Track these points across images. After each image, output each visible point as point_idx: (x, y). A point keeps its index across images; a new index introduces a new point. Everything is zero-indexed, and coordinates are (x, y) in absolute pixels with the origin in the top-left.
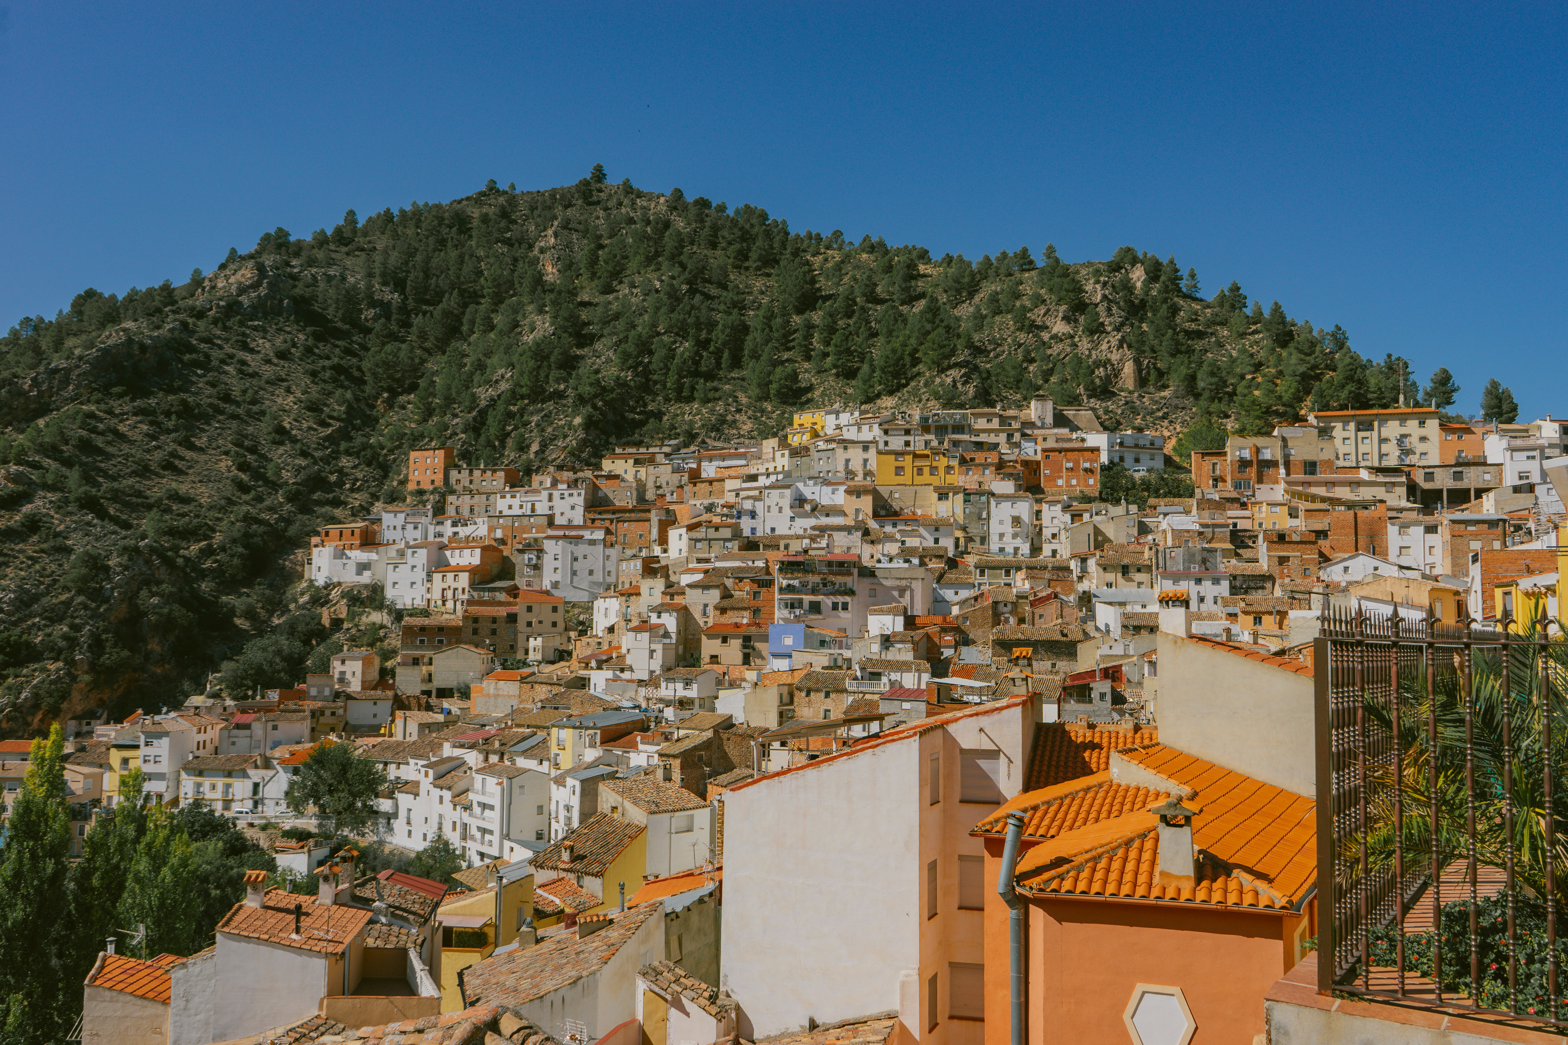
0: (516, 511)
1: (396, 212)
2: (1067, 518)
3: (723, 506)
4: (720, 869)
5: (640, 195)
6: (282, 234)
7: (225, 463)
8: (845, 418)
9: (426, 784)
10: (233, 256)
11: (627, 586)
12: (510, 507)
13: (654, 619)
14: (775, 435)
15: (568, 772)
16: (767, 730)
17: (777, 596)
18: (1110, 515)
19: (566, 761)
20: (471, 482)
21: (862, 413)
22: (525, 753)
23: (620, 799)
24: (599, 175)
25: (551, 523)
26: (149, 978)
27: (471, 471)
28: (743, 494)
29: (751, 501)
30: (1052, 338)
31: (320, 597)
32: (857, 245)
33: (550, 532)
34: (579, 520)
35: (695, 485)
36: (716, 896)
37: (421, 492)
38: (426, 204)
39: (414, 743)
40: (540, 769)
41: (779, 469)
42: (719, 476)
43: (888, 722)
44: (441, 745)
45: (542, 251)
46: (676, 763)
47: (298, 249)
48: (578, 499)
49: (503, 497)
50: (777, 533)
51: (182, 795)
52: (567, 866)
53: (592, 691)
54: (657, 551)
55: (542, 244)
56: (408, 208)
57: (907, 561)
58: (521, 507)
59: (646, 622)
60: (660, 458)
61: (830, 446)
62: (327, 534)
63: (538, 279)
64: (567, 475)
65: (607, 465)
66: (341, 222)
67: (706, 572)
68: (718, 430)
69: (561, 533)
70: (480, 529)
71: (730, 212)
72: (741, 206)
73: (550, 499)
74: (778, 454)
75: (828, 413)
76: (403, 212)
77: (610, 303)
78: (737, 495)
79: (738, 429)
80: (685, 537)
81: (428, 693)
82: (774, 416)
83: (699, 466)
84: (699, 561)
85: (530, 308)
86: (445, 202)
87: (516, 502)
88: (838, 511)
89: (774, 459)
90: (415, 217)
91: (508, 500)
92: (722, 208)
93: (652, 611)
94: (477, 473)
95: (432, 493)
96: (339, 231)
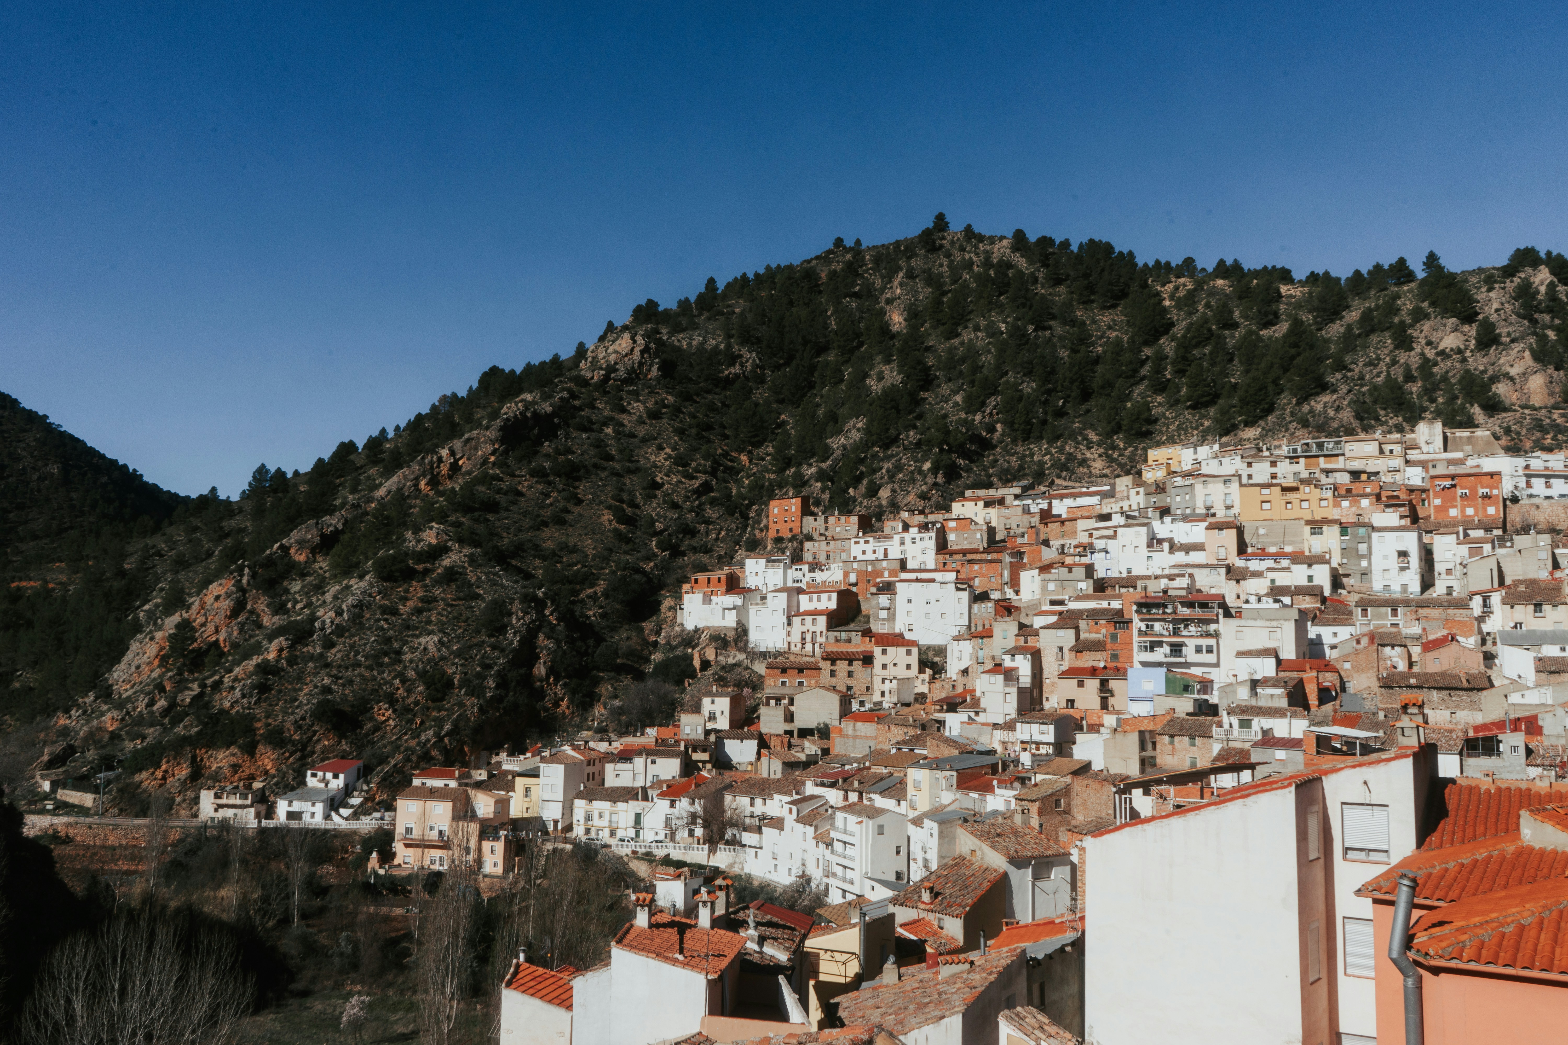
0: (870, 556)
1: (751, 276)
2: (1464, 550)
3: (1075, 547)
4: (1082, 918)
5: (981, 238)
6: (652, 304)
7: (607, 517)
8: (1204, 451)
9: (790, 820)
10: (610, 327)
11: (980, 629)
12: (864, 552)
13: (1008, 662)
14: (1128, 473)
15: (926, 815)
16: (1128, 777)
17: (1136, 638)
18: (1517, 547)
19: (923, 804)
20: (826, 529)
21: (1222, 446)
22: (883, 793)
23: (978, 842)
24: (941, 223)
25: (903, 564)
26: (554, 987)
27: (826, 518)
28: (1096, 534)
29: (1104, 541)
30: (1438, 354)
31: (691, 639)
32: (1210, 269)
33: (904, 576)
34: (931, 565)
35: (1046, 524)
36: (1079, 945)
37: (779, 540)
38: (779, 266)
39: (778, 780)
40: (897, 809)
41: (1134, 507)
42: (1071, 516)
43: (1261, 772)
44: (803, 783)
45: (889, 302)
46: (1034, 808)
47: (666, 316)
48: (929, 542)
49: (857, 543)
50: (1134, 573)
51: (575, 822)
52: (928, 907)
53: (947, 734)
54: (1010, 593)
55: (889, 295)
56: (762, 271)
57: (1276, 601)
58: (874, 552)
59: (1000, 665)
60: (1009, 500)
61: (1188, 482)
62: (696, 581)
63: (885, 330)
64: (919, 519)
65: (957, 508)
66: (703, 290)
67: (1060, 613)
68: (1067, 470)
69: (913, 576)
70: (834, 574)
71: (1074, 248)
72: (1085, 240)
73: (902, 543)
74: (1133, 492)
75: (1185, 446)
76: (757, 275)
77: (956, 348)
78: (1091, 535)
79: (1089, 467)
80: (1038, 579)
81: (790, 733)
82: (1127, 453)
83: (1050, 504)
84: (1053, 603)
85: (879, 358)
86: (796, 262)
87: (869, 548)
88: (1199, 547)
89: (1128, 498)
90: (770, 277)
91: (862, 546)
92: (1066, 244)
93: (1006, 653)
94: (832, 520)
95: (791, 540)
96: (700, 297)
